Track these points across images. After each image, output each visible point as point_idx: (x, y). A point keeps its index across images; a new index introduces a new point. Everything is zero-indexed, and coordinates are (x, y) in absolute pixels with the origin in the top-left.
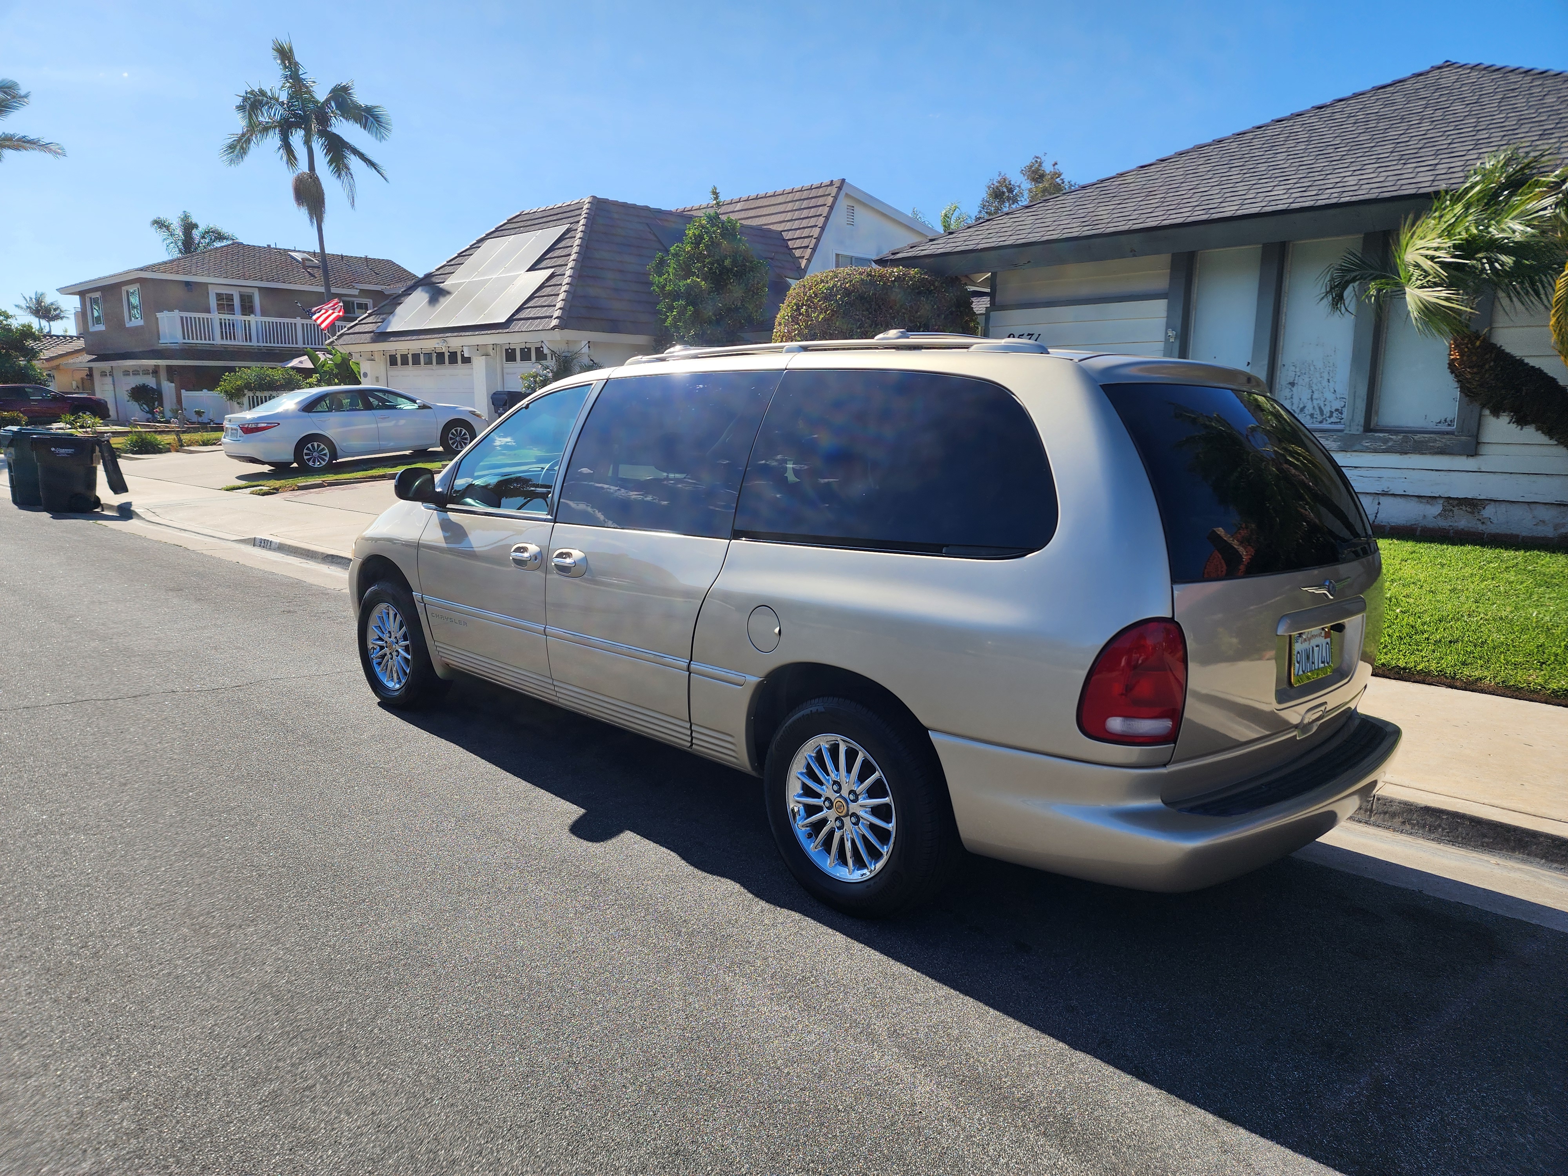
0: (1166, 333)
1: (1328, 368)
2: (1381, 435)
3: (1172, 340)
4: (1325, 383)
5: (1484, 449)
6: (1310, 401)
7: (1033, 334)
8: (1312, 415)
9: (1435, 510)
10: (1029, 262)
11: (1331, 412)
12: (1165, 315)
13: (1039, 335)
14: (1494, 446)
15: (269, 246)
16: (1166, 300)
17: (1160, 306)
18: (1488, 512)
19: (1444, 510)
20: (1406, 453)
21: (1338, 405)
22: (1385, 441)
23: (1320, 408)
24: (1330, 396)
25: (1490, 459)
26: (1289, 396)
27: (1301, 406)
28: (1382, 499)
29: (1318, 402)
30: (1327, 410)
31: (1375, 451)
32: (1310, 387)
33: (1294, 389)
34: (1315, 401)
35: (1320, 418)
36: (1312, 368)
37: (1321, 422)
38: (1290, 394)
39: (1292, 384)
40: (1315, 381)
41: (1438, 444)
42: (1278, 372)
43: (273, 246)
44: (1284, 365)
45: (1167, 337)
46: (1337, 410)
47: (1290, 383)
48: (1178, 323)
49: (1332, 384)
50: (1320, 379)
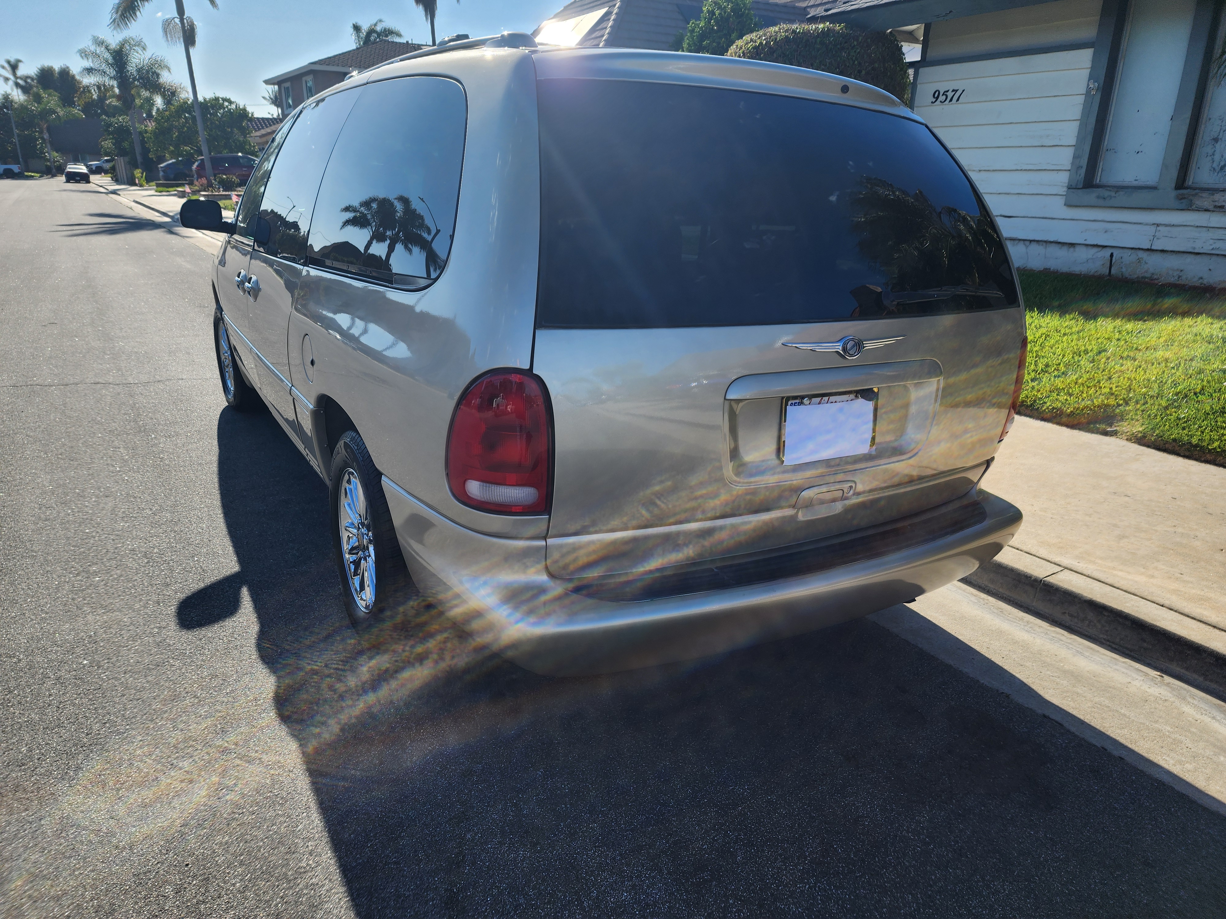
0: (1088, 85)
3: (1093, 92)
7: (957, 91)
10: (951, 12)
12: (1090, 66)
13: (963, 91)
15: (407, 42)
16: (1093, 49)
17: (1085, 56)
26: (1210, 153)
33: (1218, 145)
38: (1213, 150)
39: (1216, 140)
42: (1203, 126)
43: (410, 42)
44: (1210, 119)
45: (1089, 90)
47: (1213, 139)
48: (1102, 73)
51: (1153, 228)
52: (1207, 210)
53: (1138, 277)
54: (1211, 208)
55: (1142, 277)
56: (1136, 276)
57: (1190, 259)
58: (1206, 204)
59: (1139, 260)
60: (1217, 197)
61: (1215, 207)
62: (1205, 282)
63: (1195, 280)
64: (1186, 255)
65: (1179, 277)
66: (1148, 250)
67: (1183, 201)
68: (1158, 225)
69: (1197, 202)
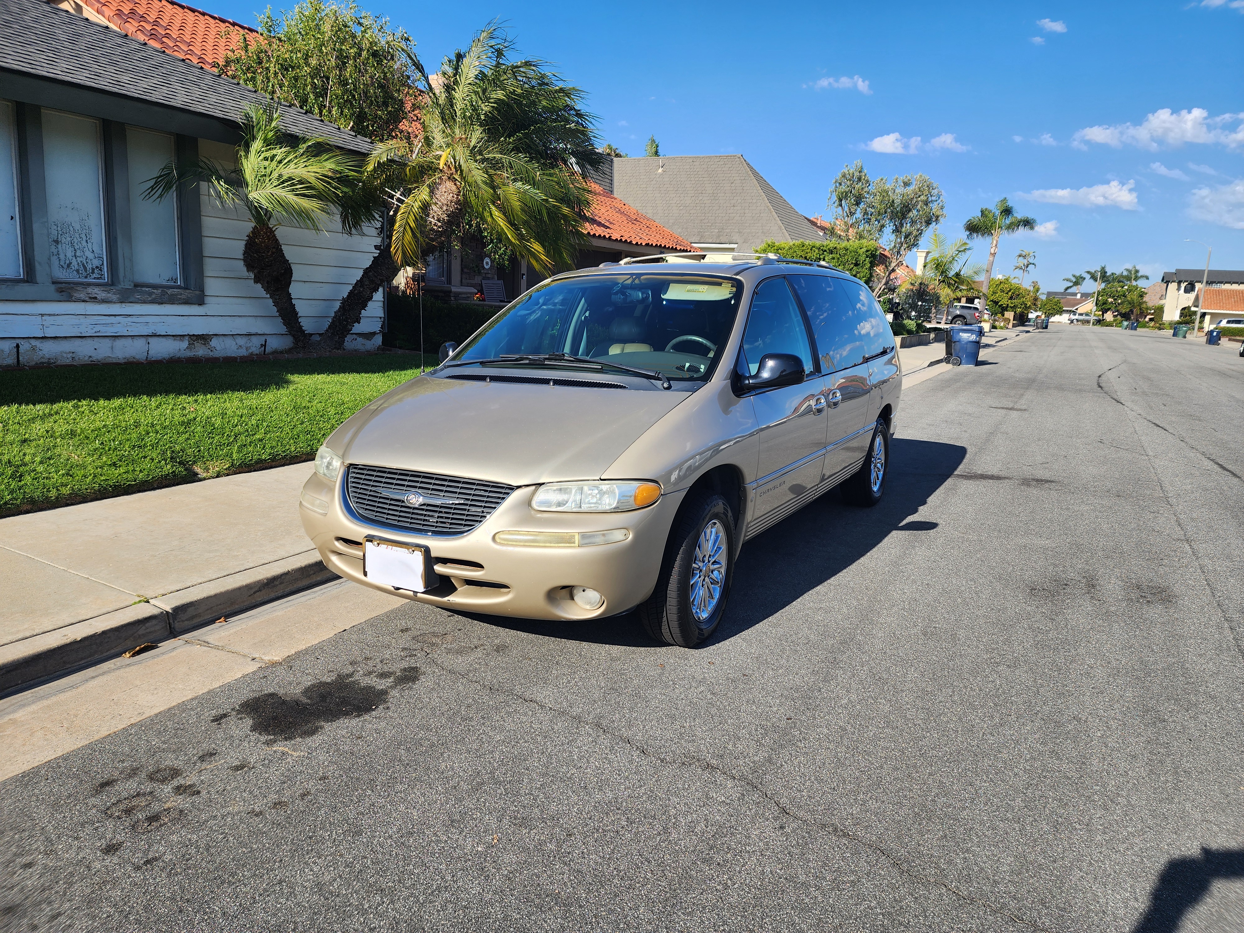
1: (84, 231)
2: (147, 289)
4: (84, 243)
5: (207, 300)
6: (74, 258)
8: (78, 271)
9: (185, 344)
11: (93, 270)
14: (213, 298)
18: (214, 342)
19: (189, 344)
20: (162, 304)
21: (96, 263)
22: (150, 294)
23: (83, 265)
24: (90, 255)
25: (212, 306)
26: (55, 252)
27: (68, 262)
28: (151, 340)
29: (81, 259)
30: (89, 267)
31: (145, 302)
32: (73, 246)
33: (59, 246)
34: (78, 258)
35: (85, 274)
36: (72, 229)
37: (86, 277)
39: (57, 242)
40: (75, 240)
41: (183, 297)
46: (97, 267)
49: (90, 245)
50: (80, 240)
51: (39, 318)
52: (84, 301)
53: (37, 364)
54: (87, 299)
55: (41, 363)
56: (34, 363)
57: (78, 342)
58: (82, 296)
59: (34, 348)
60: (90, 290)
61: (90, 298)
62: (94, 359)
63: (86, 358)
64: (73, 339)
65: (73, 358)
66: (42, 338)
67: (63, 294)
68: (42, 315)
69: (75, 295)
